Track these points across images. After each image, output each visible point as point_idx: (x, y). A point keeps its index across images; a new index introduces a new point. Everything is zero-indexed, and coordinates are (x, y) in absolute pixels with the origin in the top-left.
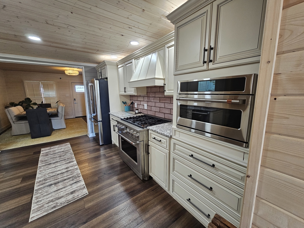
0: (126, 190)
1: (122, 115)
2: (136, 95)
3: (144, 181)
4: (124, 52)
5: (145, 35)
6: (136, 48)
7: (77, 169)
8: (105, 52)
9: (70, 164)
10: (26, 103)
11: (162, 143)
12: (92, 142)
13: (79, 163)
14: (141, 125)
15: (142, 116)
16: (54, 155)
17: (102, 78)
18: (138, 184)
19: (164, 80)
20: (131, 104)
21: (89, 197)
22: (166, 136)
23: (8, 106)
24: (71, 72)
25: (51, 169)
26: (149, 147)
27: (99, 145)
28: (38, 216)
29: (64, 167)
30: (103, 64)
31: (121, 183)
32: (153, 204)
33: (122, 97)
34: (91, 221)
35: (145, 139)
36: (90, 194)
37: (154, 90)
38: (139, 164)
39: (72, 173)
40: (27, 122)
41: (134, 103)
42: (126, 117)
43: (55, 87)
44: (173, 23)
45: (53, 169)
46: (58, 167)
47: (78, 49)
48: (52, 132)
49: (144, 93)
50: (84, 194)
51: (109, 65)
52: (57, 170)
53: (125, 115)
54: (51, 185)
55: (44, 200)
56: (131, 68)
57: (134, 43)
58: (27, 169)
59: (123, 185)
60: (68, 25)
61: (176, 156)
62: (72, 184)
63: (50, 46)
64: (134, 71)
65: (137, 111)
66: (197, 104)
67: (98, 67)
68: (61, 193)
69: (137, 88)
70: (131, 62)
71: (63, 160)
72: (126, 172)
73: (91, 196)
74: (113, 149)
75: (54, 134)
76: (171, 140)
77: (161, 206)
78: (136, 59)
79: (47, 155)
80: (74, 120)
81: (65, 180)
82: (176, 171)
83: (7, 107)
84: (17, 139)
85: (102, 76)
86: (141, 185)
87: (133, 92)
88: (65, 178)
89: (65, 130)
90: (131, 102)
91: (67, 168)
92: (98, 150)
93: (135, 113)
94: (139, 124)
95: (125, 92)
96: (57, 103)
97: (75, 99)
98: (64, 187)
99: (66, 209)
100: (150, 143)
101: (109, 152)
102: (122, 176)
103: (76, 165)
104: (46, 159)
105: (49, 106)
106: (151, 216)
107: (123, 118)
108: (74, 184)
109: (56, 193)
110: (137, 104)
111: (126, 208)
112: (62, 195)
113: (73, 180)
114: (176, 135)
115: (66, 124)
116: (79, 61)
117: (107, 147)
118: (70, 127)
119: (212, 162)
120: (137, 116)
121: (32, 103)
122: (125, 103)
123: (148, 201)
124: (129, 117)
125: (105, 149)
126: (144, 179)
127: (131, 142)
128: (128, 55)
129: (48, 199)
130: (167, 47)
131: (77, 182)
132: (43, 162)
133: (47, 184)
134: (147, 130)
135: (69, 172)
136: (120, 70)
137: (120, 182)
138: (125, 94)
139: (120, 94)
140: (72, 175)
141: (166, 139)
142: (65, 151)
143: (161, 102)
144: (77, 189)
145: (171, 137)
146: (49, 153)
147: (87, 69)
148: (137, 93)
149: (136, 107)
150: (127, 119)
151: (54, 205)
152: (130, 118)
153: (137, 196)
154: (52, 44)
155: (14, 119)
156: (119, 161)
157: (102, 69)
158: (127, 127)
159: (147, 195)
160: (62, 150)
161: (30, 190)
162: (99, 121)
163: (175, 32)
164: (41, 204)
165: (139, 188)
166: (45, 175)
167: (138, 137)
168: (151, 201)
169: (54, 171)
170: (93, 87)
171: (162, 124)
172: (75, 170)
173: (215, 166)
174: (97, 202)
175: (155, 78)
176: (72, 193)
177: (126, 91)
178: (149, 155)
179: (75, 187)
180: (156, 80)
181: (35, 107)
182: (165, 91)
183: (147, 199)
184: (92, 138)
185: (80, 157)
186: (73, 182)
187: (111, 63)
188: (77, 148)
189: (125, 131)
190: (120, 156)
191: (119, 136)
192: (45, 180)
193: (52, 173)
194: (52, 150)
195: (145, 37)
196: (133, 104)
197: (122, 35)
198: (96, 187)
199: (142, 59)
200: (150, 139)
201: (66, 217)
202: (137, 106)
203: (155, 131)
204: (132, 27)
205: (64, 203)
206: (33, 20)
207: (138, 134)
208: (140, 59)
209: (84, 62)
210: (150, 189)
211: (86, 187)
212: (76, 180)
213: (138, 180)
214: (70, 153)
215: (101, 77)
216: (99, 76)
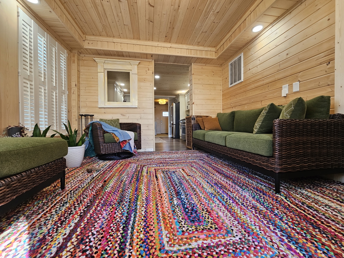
12: (170, 140)
17: (177, 102)
24: (162, 102)
27: (173, 138)
33: (186, 111)
51: (181, 95)
116: (167, 95)
125: (176, 140)
136: (186, 97)
147: (171, 99)
157: (177, 98)
162: (174, 125)
170: (172, 107)
209: (170, 95)
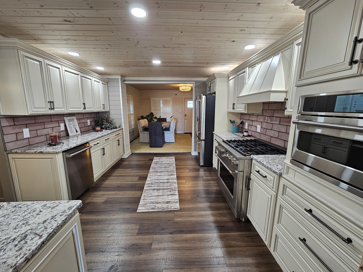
0: (216, 222)
1: (227, 136)
2: (246, 113)
3: (239, 220)
4: (237, 60)
5: (264, 33)
6: (252, 52)
7: (175, 182)
8: (215, 64)
9: (171, 177)
10: (150, 117)
11: (267, 180)
12: (193, 160)
13: (178, 178)
14: (244, 152)
15: (251, 140)
16: (161, 165)
17: (211, 92)
18: (231, 222)
19: (285, 94)
20: (241, 123)
21: (180, 213)
22: (274, 172)
23: (140, 118)
24: (184, 88)
25: (157, 176)
26: (251, 181)
27: (199, 165)
28: (142, 210)
29: (166, 177)
30: (212, 77)
31: (212, 212)
32: (243, 252)
33: (231, 115)
34: (177, 235)
35: (246, 170)
36: (181, 210)
37: (273, 107)
38: (235, 197)
39: (171, 185)
40: (148, 132)
41: (245, 123)
42: (229, 140)
43: (171, 103)
44: (303, 8)
45: (158, 176)
46: (162, 176)
47: (189, 65)
48: (164, 144)
49: (260, 111)
50: (176, 208)
51: (219, 77)
52: (161, 179)
53: (229, 137)
54: (154, 189)
55: (148, 200)
56: (243, 78)
57: (249, 47)
58: (143, 171)
59: (214, 215)
60: (180, 44)
61: (285, 204)
62: (169, 195)
63: (167, 66)
64: (247, 82)
65: (245, 134)
66: (322, 131)
67: (208, 81)
68: (160, 199)
69: (248, 104)
70: (245, 72)
71: (167, 171)
72: (220, 202)
73: (181, 213)
74: (213, 173)
75: (165, 146)
76: (280, 180)
77: (254, 261)
78: (250, 67)
79: (157, 164)
80: (183, 136)
81: (164, 189)
82: (282, 225)
83: (139, 120)
84: (141, 146)
85: (211, 91)
86: (234, 224)
87: (242, 110)
88: (165, 187)
89: (173, 144)
90: (241, 121)
91: (168, 179)
92: (198, 170)
93: (244, 136)
94: (241, 150)
95: (233, 109)
96: (171, 118)
97: (186, 115)
98: (163, 195)
99: (161, 215)
100: (252, 176)
101: (208, 175)
102: (214, 205)
103: (176, 179)
104: (156, 167)
105: (164, 120)
106: (237, 264)
107: (225, 140)
108: (170, 196)
109: (156, 197)
110: (249, 125)
111: (211, 240)
112: (159, 201)
113: (170, 191)
114: (289, 173)
115: (175, 138)
116: (190, 77)
117: (206, 169)
118: (178, 142)
119: (347, 234)
120: (245, 139)
121: (154, 117)
122: (232, 122)
123: (237, 246)
124: (233, 139)
125: (205, 171)
126: (240, 218)
127: (229, 169)
128: (242, 62)
129: (151, 201)
130: (297, 45)
131: (173, 195)
132: (153, 169)
133: (152, 188)
134: (250, 159)
135: (169, 183)
136: (231, 82)
137: (211, 210)
138: (233, 111)
139: (228, 111)
140: (171, 187)
141: (273, 177)
142: (170, 164)
143: (281, 123)
144: (171, 200)
145: (280, 175)
146: (158, 162)
147: (198, 84)
148: (248, 110)
149: (246, 128)
150: (230, 141)
151: (153, 207)
152: (235, 141)
153: (226, 234)
154: (169, 65)
155: (141, 129)
156: (216, 189)
157: (211, 82)
158: (227, 151)
159: (239, 239)
160: (168, 162)
161: (141, 188)
162: (202, 140)
163: (304, 24)
164: (146, 202)
165: (231, 226)
166: (152, 180)
167: (237, 165)
168: (242, 248)
169: (158, 178)
170: (200, 103)
171: (276, 155)
172: (174, 183)
173: (353, 243)
174: (185, 221)
175: (270, 91)
176: (167, 202)
177: (235, 107)
178: (250, 191)
179: (170, 198)
180: (272, 94)
181: (155, 120)
182: (286, 109)
183: (237, 243)
184: (195, 157)
185: (180, 173)
186: (170, 194)
187: (221, 75)
188: (179, 164)
189: (224, 155)
190: (217, 183)
191: (218, 160)
192: (152, 184)
193: (157, 180)
194: (161, 160)
195: (264, 36)
196: (243, 123)
197: (234, 41)
198: (187, 206)
199: (258, 67)
200: (253, 171)
201: (159, 221)
202: (248, 127)
203: (260, 162)
204: (245, 29)
205: (160, 208)
206: (155, 47)
207: (237, 162)
208: (255, 66)
209: (195, 77)
210: (244, 233)
211: (178, 202)
212: (172, 192)
213: (232, 217)
214: (173, 167)
215: (209, 92)
216: (208, 91)
